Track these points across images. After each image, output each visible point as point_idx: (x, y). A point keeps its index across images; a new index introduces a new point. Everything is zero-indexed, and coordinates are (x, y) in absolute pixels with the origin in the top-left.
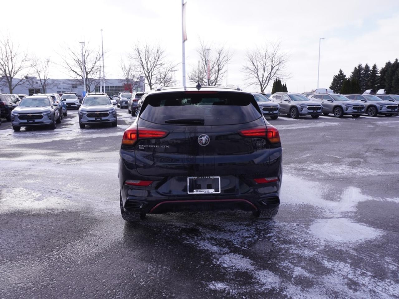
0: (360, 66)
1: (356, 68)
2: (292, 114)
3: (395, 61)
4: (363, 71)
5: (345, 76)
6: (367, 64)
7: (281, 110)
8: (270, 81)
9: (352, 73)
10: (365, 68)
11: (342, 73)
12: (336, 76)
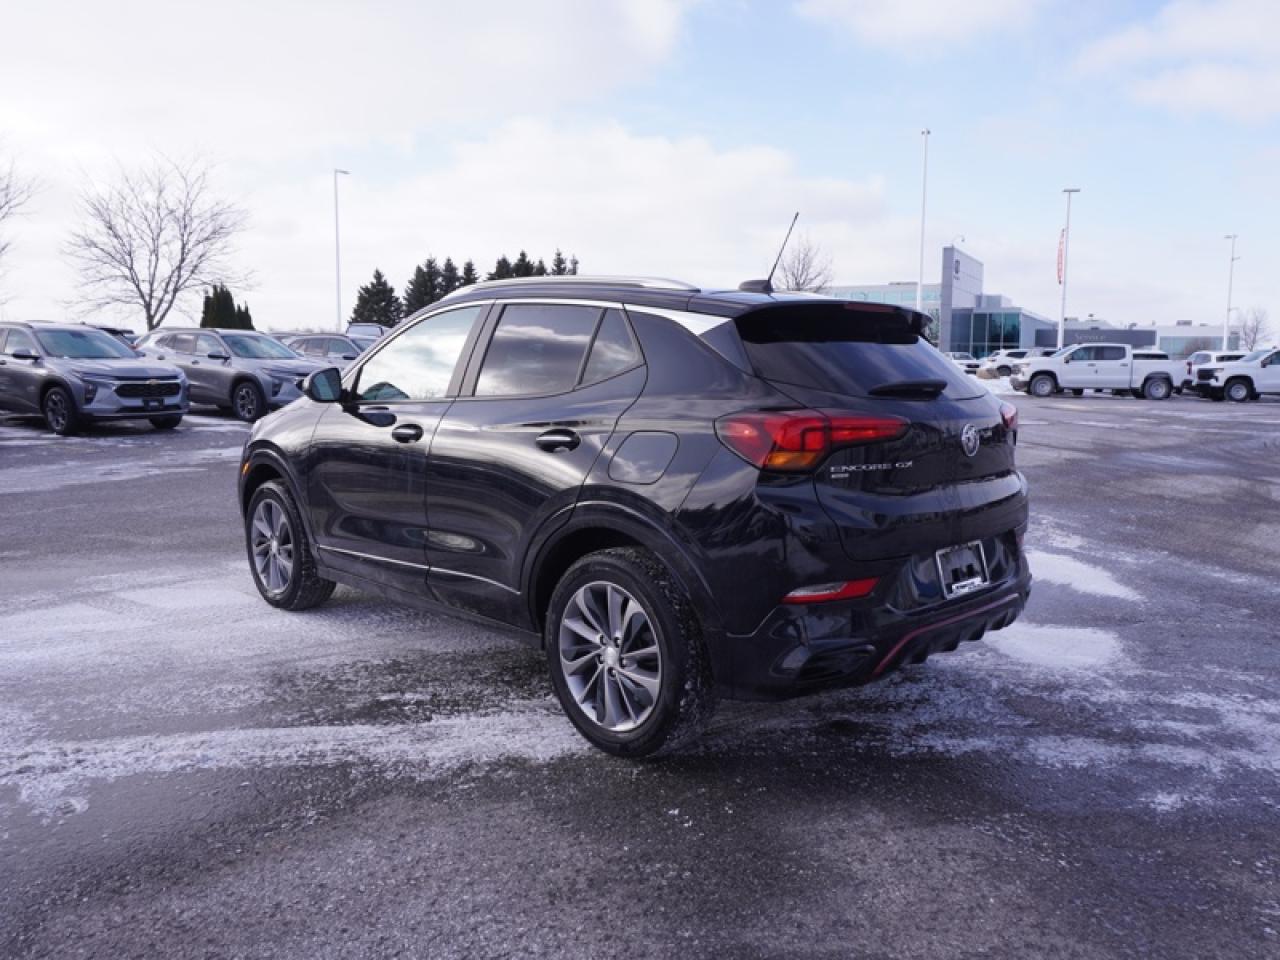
0: (430, 264)
1: (419, 270)
2: (240, 402)
3: (519, 257)
4: (440, 280)
5: (392, 290)
6: (449, 260)
7: (192, 390)
8: (178, 295)
9: (411, 282)
10: (446, 270)
11: (383, 280)
12: (366, 290)
